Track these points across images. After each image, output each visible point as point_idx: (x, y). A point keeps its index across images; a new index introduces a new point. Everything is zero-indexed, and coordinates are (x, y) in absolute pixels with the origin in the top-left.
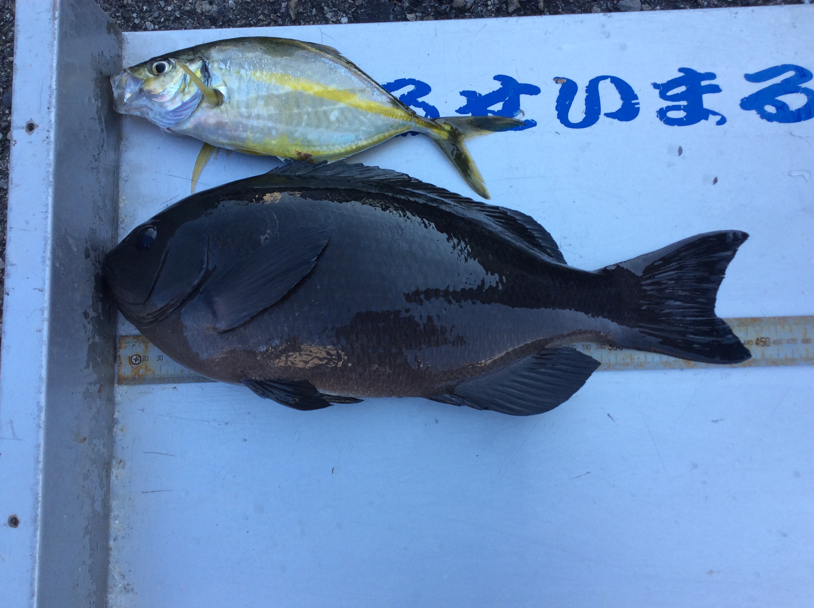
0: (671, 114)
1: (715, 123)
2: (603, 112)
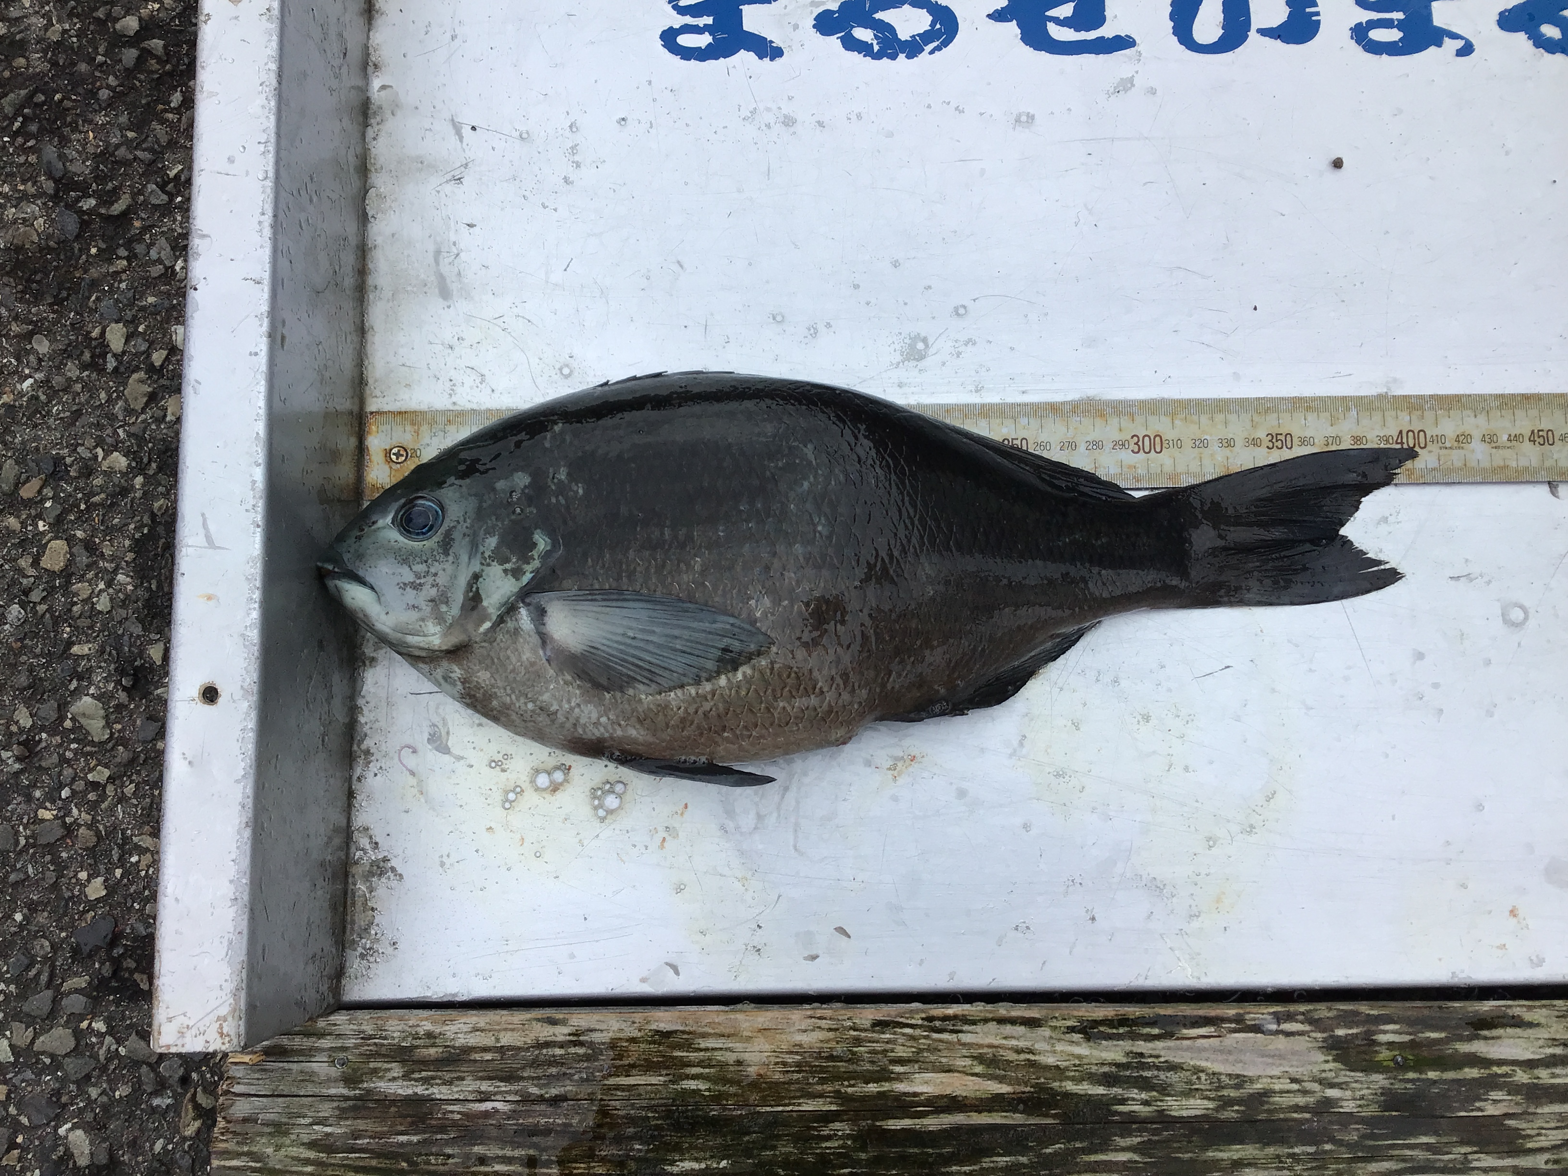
0: (1378, 35)
1: (1455, 53)
2: (1254, 27)
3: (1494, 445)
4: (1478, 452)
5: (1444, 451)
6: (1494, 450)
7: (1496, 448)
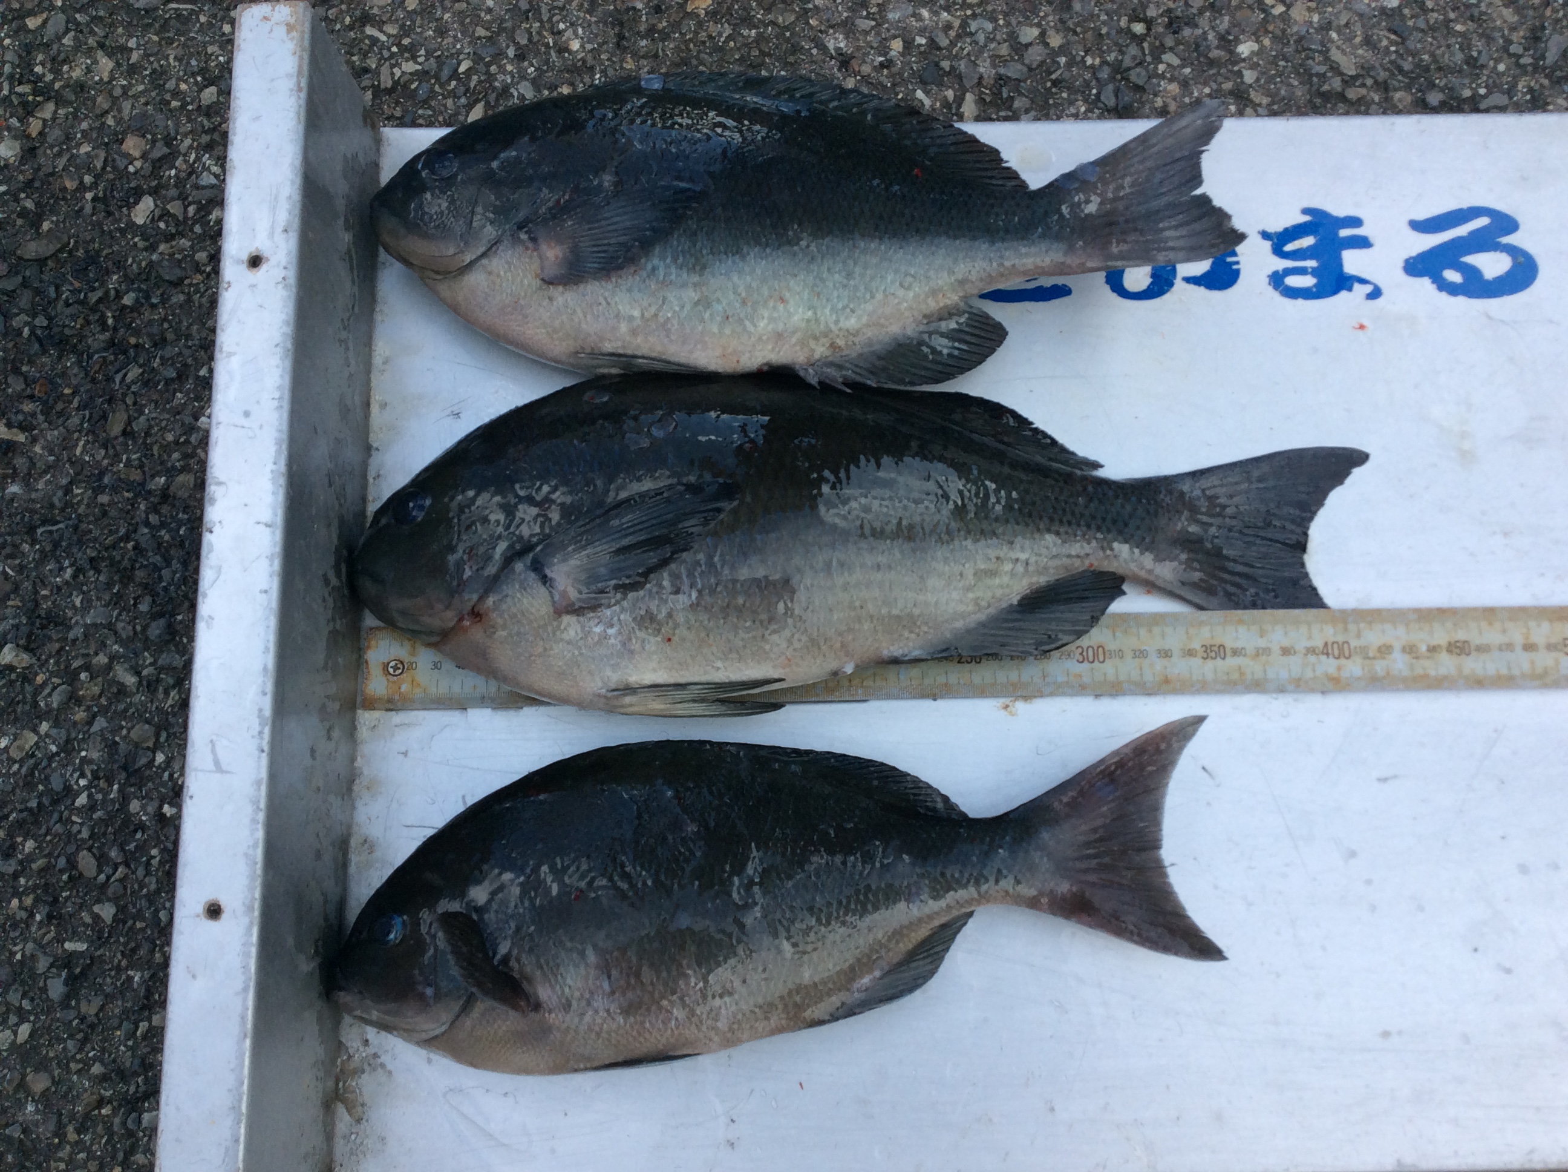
0: (1293, 281)
1: (1365, 296)
2: (1180, 276)
3: (1414, 655)
4: (1399, 663)
5: (1367, 662)
6: (1414, 661)
7: (1417, 658)
